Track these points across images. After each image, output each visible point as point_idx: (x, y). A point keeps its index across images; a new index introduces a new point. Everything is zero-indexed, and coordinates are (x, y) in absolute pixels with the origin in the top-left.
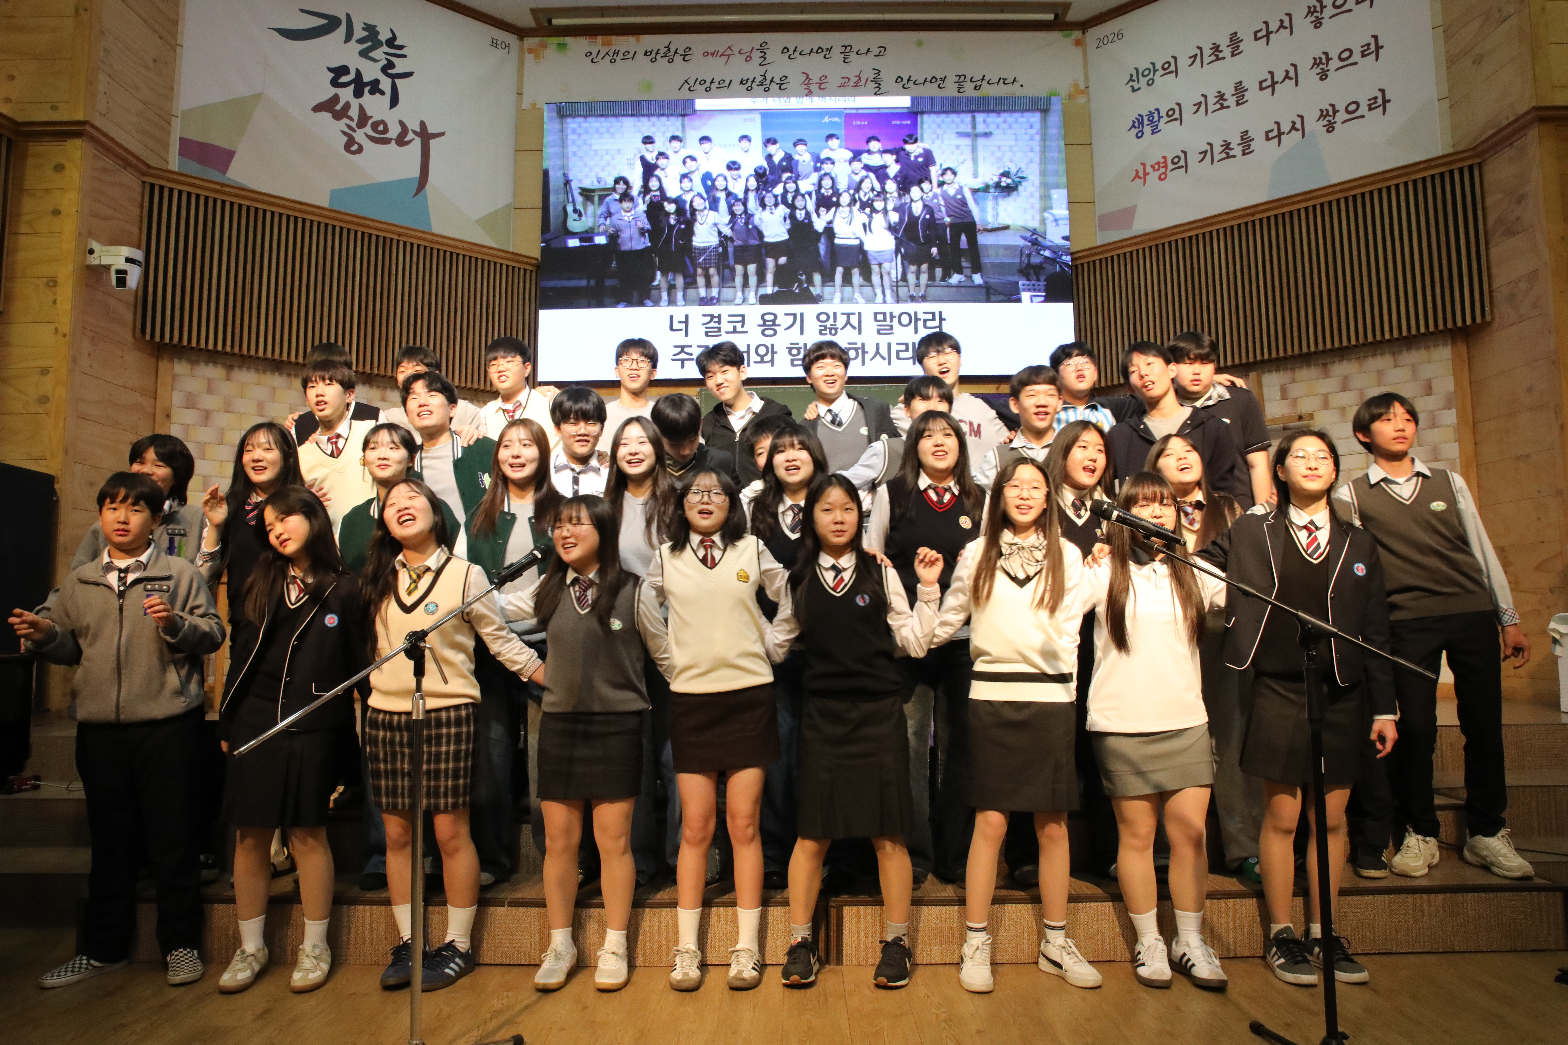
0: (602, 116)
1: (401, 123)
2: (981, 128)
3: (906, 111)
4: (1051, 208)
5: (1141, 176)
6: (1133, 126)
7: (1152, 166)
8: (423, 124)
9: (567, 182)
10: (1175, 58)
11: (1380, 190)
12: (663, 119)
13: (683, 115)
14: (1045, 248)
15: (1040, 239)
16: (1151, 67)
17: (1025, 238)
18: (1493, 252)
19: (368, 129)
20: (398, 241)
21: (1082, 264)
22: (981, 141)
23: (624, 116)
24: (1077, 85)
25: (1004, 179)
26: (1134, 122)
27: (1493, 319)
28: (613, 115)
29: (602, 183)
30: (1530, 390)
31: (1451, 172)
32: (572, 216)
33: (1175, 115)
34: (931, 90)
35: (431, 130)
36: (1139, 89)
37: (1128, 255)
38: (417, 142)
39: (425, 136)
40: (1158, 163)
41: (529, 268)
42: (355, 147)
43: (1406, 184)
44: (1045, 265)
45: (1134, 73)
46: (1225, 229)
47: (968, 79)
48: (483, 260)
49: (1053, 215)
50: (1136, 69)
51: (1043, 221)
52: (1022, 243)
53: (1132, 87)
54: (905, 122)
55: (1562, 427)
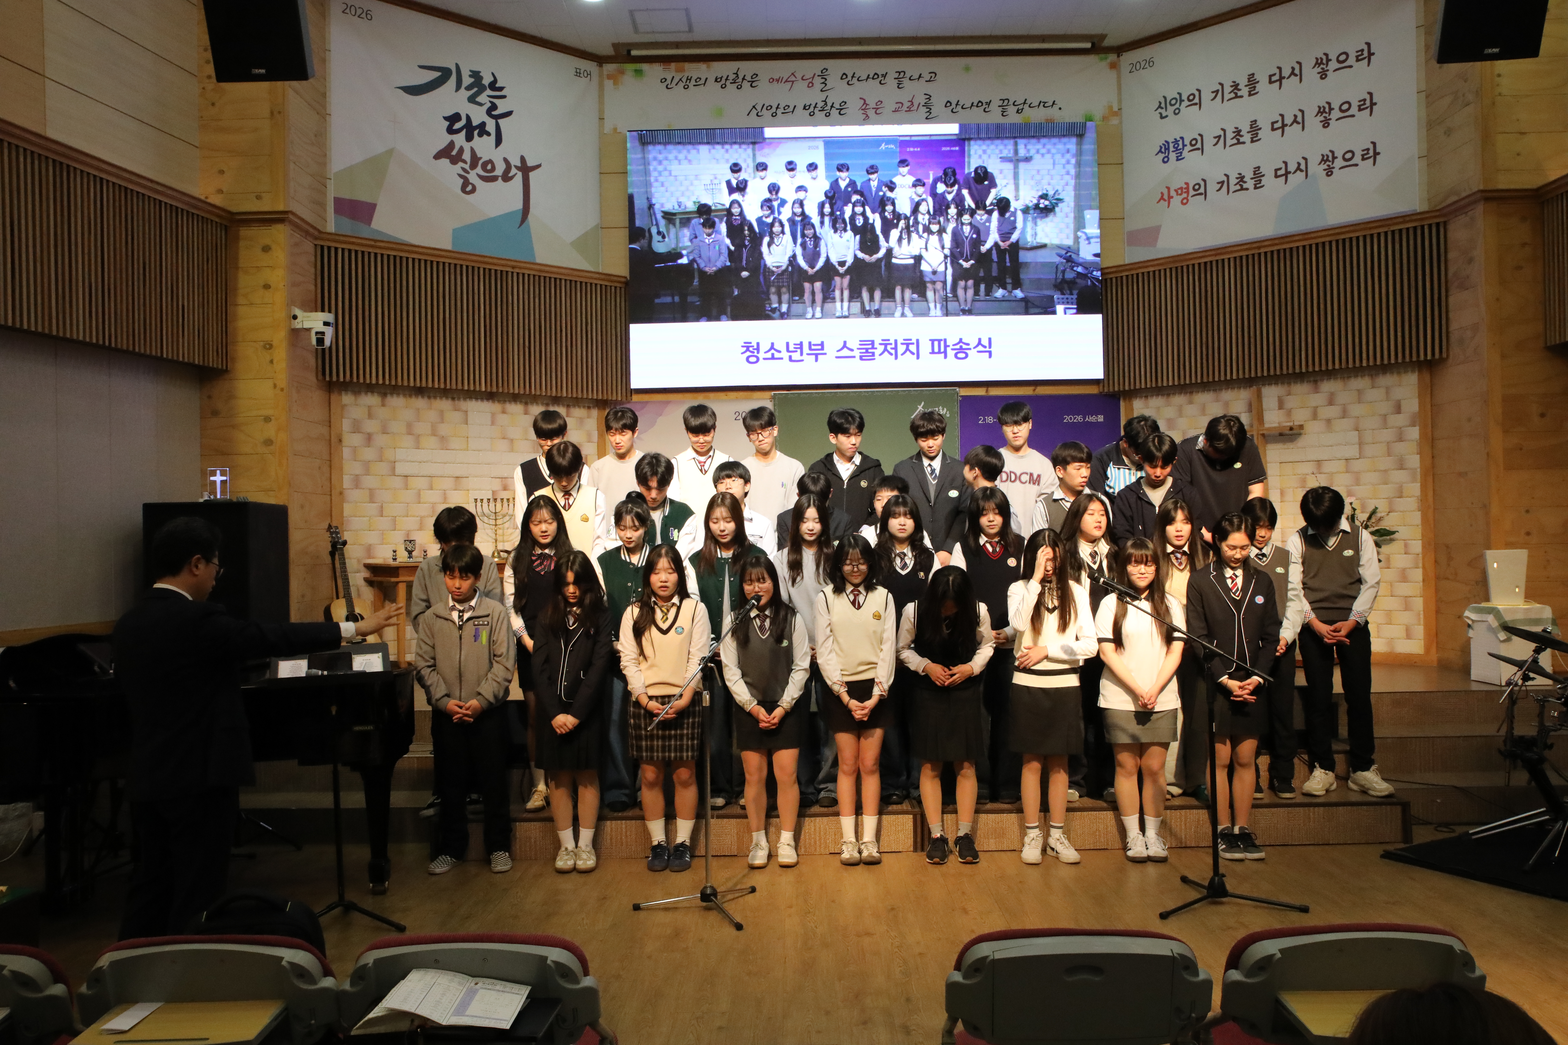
0: (679, 143)
1: (506, 160)
2: (1022, 152)
3: (955, 137)
4: (1084, 227)
5: (1166, 198)
6: (1160, 151)
7: (1176, 191)
8: (523, 159)
9: (651, 206)
10: (1199, 91)
11: (1365, 237)
12: (736, 147)
13: (754, 143)
14: (1078, 265)
15: (1074, 256)
16: (1178, 97)
17: (1060, 256)
18: (1451, 300)
19: (479, 170)
20: (512, 273)
21: (1111, 279)
22: (1022, 166)
23: (700, 143)
24: (1111, 107)
25: (1042, 201)
26: (1161, 147)
27: (1448, 356)
28: (690, 143)
29: (683, 207)
30: (1469, 420)
31: (1423, 227)
32: (656, 238)
33: (1197, 144)
34: (977, 117)
35: (530, 163)
36: (1167, 116)
37: (1151, 274)
38: (519, 177)
39: (526, 169)
40: (1181, 188)
41: (618, 285)
42: (469, 188)
43: (1386, 233)
44: (1078, 281)
45: (1163, 101)
46: (1235, 258)
47: (1011, 103)
48: (581, 283)
49: (1085, 234)
50: (1165, 98)
51: (1077, 239)
52: (1057, 260)
53: (1161, 114)
54: (953, 148)
55: (1488, 454)
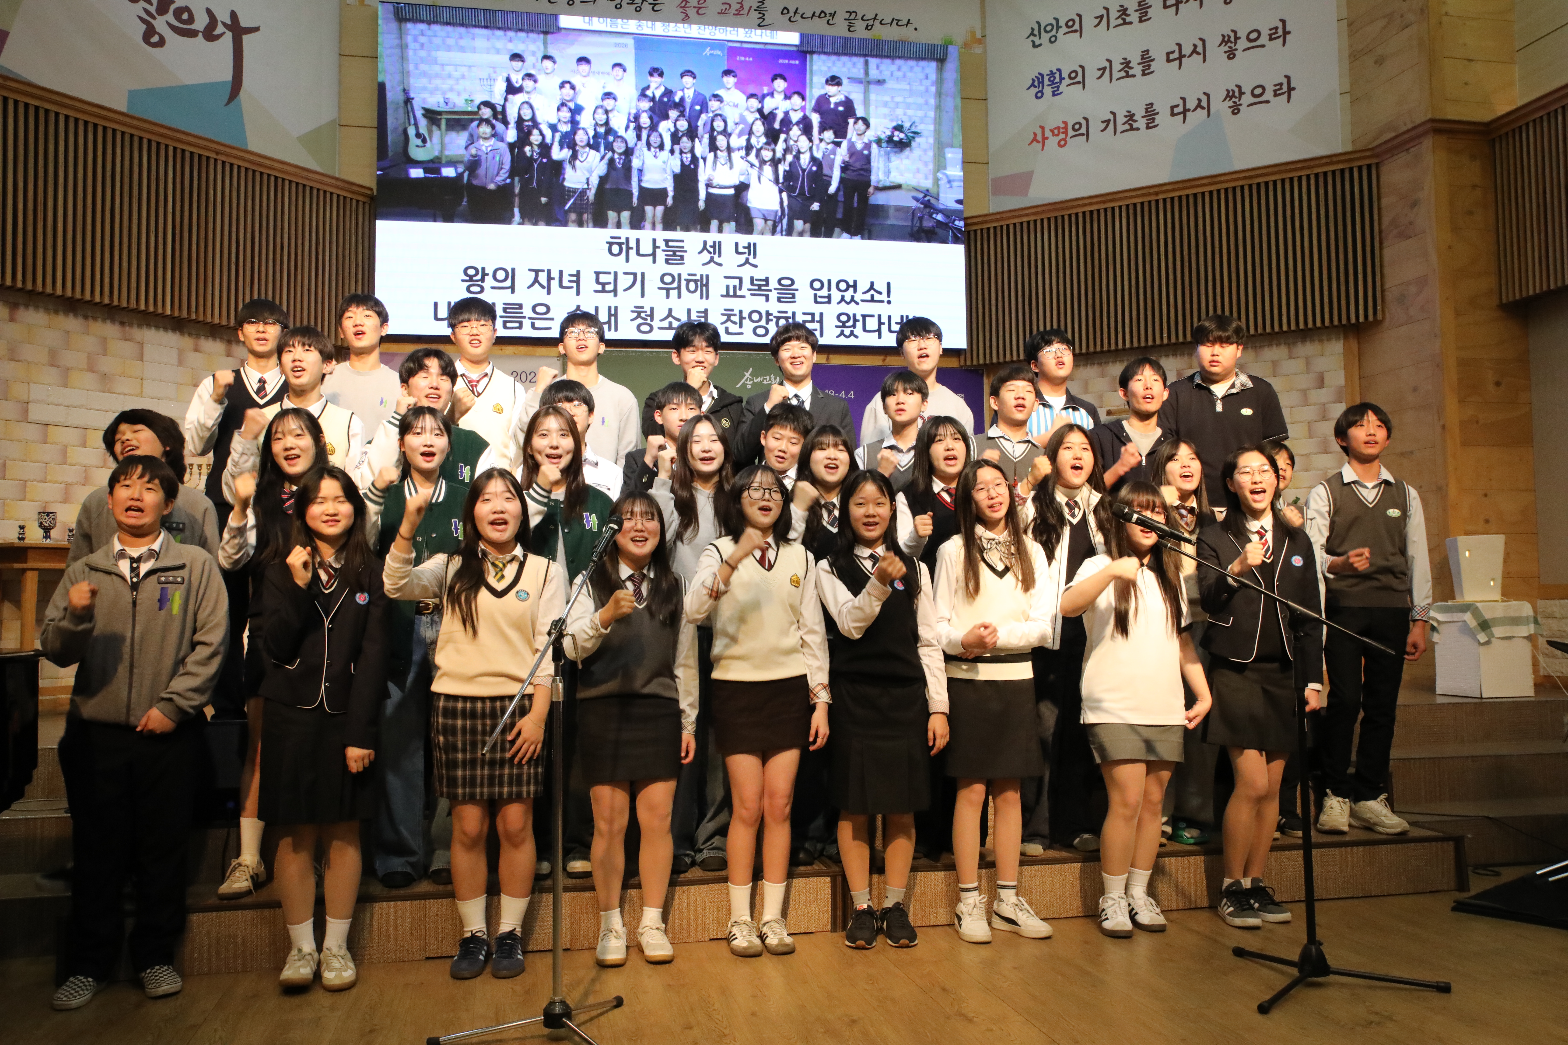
0: (448, 24)
1: (209, 13)
2: (874, 73)
3: (795, 49)
4: (945, 168)
5: (1039, 139)
6: (1033, 85)
7: (1052, 131)
8: (233, 15)
9: (408, 100)
10: (1080, 16)
11: (1283, 181)
12: (522, 35)
13: (546, 33)
14: (938, 211)
15: (933, 201)
16: (1054, 22)
17: (917, 200)
18: (1387, 253)
19: (170, 17)
20: (216, 160)
21: (975, 231)
22: (873, 90)
23: (475, 26)
24: (973, 33)
25: (896, 133)
26: (1034, 81)
27: (1384, 318)
28: (462, 25)
29: (451, 105)
30: (1415, 389)
31: (1351, 170)
32: (414, 141)
33: (1078, 78)
34: (819, 28)
35: (244, 23)
36: (1040, 45)
37: (1025, 225)
38: (228, 37)
39: (238, 31)
40: (1058, 128)
41: (361, 198)
42: (155, 39)
43: (1308, 177)
44: (938, 230)
45: (1036, 27)
46: (1128, 206)
47: (859, 16)
48: (311, 188)
49: (947, 175)
50: (1039, 23)
51: (937, 180)
52: (914, 204)
53: (1033, 42)
54: (793, 62)
55: (1443, 427)
